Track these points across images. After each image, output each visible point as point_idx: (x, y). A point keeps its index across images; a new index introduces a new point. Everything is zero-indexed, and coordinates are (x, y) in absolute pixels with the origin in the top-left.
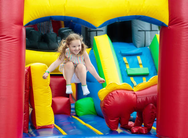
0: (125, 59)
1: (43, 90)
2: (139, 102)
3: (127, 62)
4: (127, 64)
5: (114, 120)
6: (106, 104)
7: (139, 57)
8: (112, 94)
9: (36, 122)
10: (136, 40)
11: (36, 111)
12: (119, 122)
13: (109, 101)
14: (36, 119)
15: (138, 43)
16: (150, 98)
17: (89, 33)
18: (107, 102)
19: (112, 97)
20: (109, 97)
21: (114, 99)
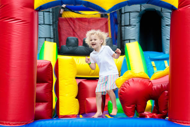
0: (153, 63)
1: (68, 81)
2: (154, 89)
3: (155, 66)
4: (155, 67)
5: (131, 107)
6: (122, 91)
7: (166, 62)
8: (128, 81)
9: (60, 111)
10: (165, 48)
11: (60, 100)
12: (136, 109)
13: (125, 88)
14: (60, 108)
15: (167, 51)
16: (165, 85)
17: (123, 42)
18: (123, 88)
19: (128, 84)
20: (125, 84)
21: (129, 86)
